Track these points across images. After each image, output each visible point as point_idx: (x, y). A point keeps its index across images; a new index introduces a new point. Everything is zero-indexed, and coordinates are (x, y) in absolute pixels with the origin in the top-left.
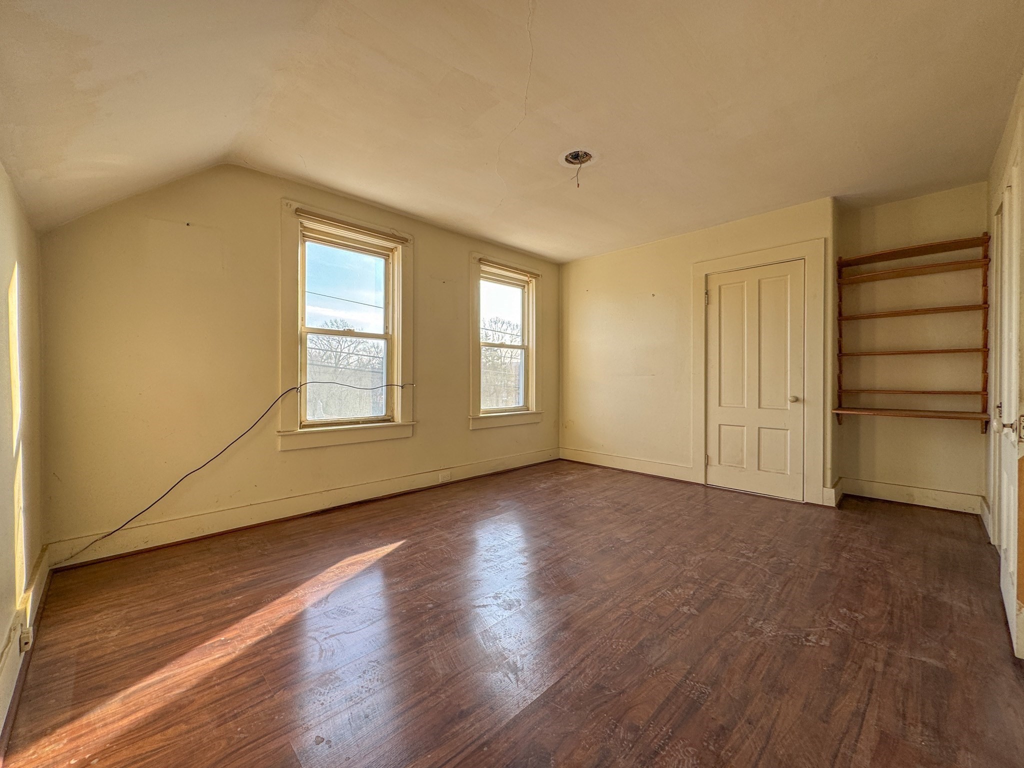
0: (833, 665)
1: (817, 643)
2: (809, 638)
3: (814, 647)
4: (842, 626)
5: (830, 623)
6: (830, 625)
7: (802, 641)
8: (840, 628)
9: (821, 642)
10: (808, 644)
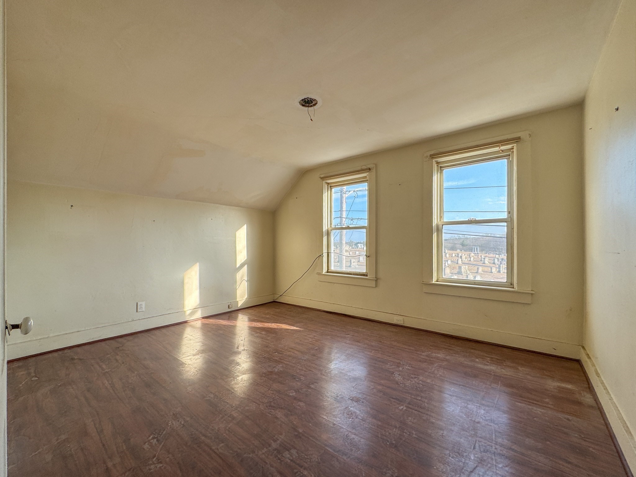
0: (130, 439)
1: (149, 441)
2: (155, 440)
3: (148, 438)
4: (152, 467)
5: (160, 461)
6: (158, 460)
7: (155, 435)
8: (151, 464)
9: (148, 444)
10: (151, 436)
